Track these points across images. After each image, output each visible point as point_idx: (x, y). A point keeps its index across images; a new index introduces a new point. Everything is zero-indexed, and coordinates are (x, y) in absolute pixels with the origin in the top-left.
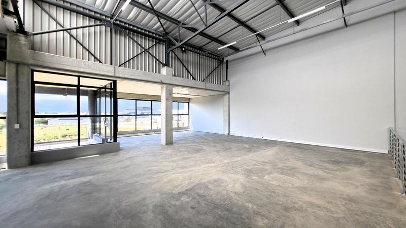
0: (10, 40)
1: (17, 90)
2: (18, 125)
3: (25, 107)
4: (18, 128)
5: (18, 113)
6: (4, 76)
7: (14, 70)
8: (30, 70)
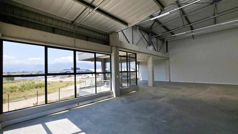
2: (118, 76)
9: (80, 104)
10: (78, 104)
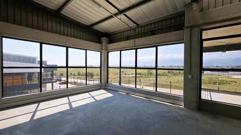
0: (187, 11)
1: (191, 48)
2: (191, 76)
3: (196, 61)
4: (191, 78)
5: (191, 67)
6: (183, 40)
7: (189, 33)
8: (200, 30)
9: (136, 94)
10: (135, 93)
